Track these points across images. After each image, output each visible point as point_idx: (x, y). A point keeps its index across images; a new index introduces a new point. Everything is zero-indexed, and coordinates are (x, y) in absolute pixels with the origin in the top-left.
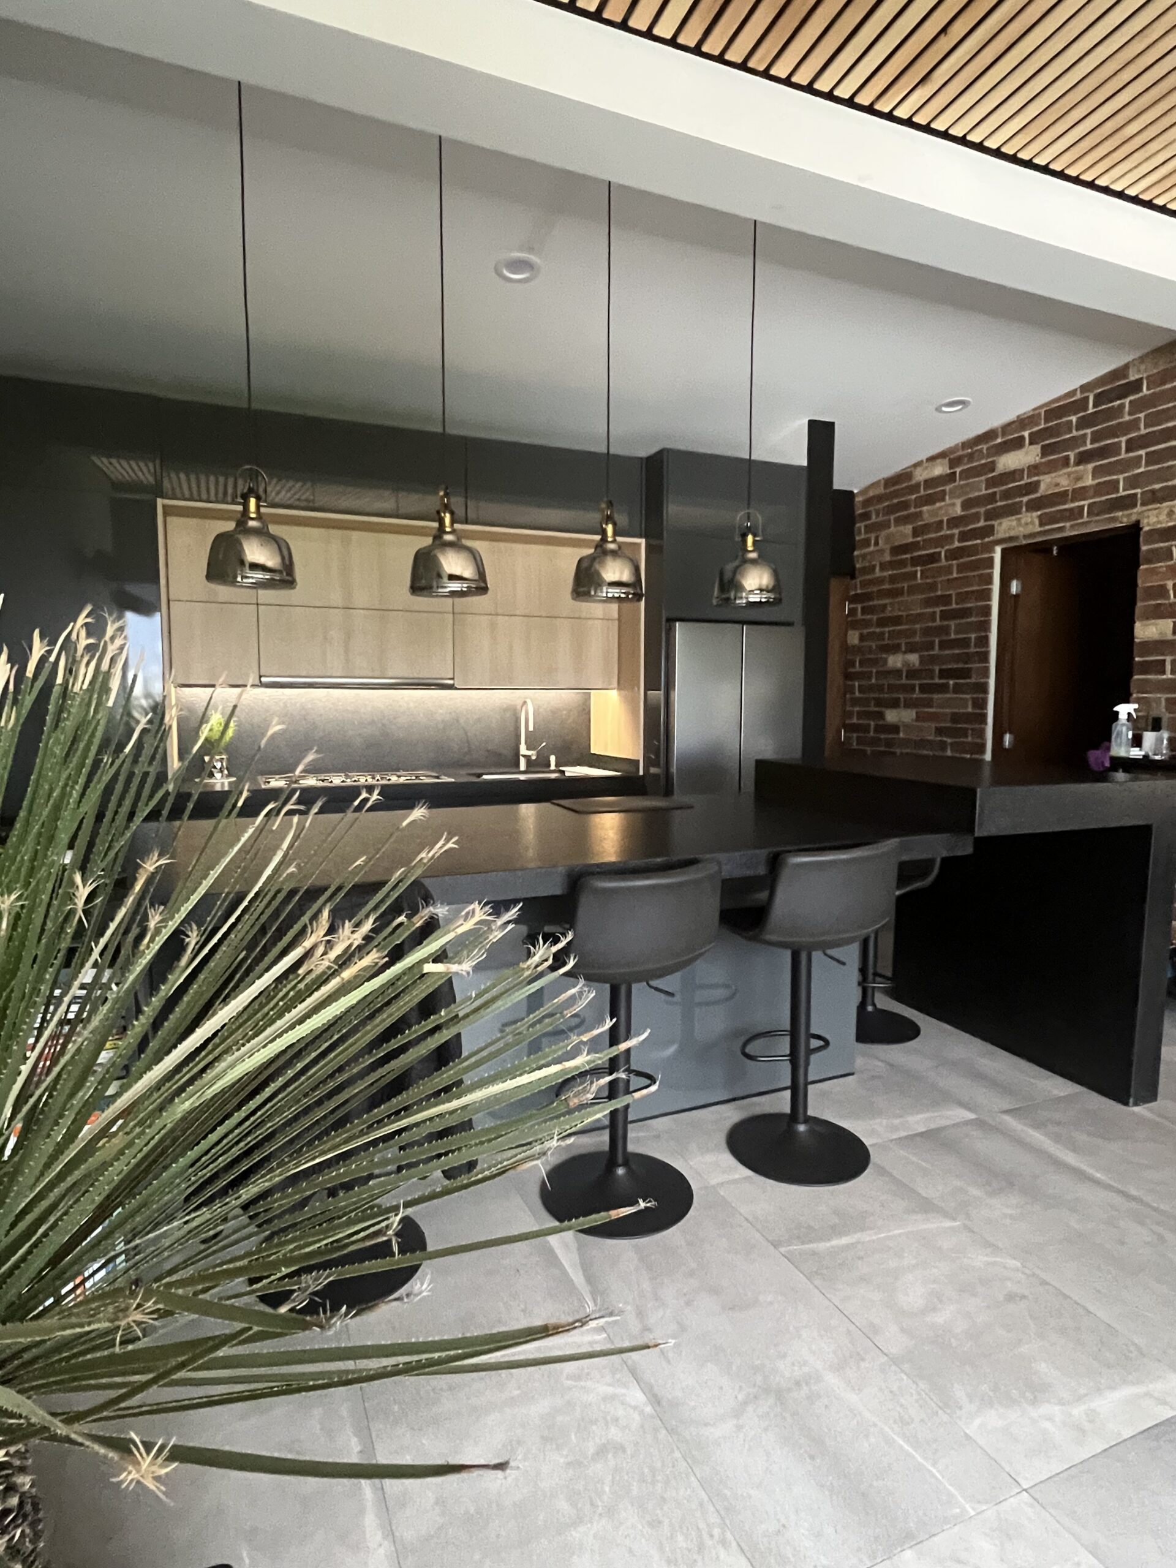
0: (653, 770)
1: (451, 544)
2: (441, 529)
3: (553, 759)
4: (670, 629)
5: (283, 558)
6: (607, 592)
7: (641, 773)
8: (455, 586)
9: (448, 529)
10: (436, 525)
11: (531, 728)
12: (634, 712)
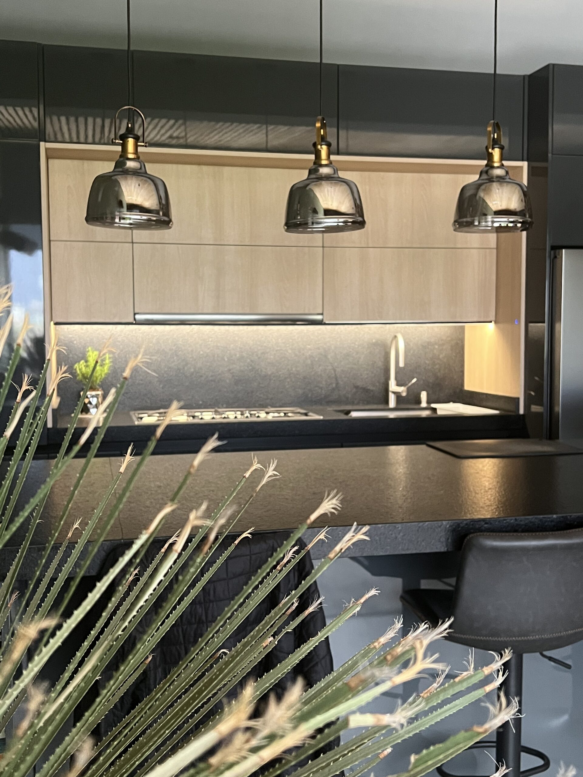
0: (535, 408)
1: (328, 178)
2: (317, 163)
3: (424, 395)
4: (555, 257)
5: (160, 198)
6: (493, 222)
7: (522, 412)
8: (331, 221)
9: (324, 162)
10: (312, 157)
11: (401, 364)
12: (514, 347)
